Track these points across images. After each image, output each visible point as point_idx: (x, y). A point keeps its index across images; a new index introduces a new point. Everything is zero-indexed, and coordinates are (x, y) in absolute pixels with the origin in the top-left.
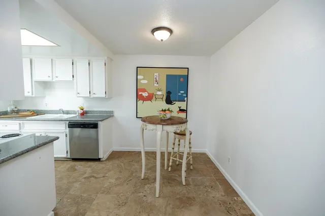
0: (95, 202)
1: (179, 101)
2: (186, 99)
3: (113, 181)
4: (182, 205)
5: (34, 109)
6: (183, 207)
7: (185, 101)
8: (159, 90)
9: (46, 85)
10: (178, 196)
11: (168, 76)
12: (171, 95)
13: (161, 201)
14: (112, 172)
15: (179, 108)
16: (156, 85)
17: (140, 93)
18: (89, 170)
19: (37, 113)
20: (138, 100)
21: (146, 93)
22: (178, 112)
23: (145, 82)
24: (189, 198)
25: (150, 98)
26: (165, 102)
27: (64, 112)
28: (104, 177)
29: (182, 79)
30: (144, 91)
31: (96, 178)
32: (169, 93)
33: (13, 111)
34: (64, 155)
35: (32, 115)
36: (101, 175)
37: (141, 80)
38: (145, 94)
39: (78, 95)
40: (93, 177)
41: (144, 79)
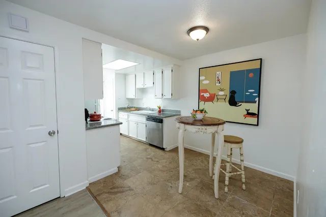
0: (140, 174)
1: (246, 102)
2: (257, 99)
3: (159, 166)
4: (195, 212)
5: (138, 106)
6: (195, 213)
7: (255, 102)
8: (222, 90)
9: (143, 91)
10: (199, 203)
11: (232, 74)
12: (236, 95)
13: (180, 197)
14: (165, 161)
15: (247, 110)
16: (217, 84)
17: (202, 94)
18: (153, 154)
19: (138, 109)
20: (200, 101)
21: (208, 93)
22: (245, 116)
23: (206, 82)
24: (209, 211)
25: (211, 99)
26: (228, 103)
27: (150, 110)
28: (157, 161)
29: (251, 75)
30: (206, 91)
31: (152, 160)
32: (233, 93)
33: (128, 108)
34: (144, 140)
35: (136, 110)
36: (157, 160)
37: (204, 80)
38: (207, 95)
39: (156, 97)
40: (151, 159)
41: (205, 79)
